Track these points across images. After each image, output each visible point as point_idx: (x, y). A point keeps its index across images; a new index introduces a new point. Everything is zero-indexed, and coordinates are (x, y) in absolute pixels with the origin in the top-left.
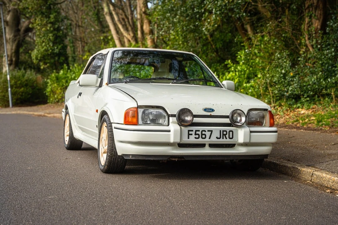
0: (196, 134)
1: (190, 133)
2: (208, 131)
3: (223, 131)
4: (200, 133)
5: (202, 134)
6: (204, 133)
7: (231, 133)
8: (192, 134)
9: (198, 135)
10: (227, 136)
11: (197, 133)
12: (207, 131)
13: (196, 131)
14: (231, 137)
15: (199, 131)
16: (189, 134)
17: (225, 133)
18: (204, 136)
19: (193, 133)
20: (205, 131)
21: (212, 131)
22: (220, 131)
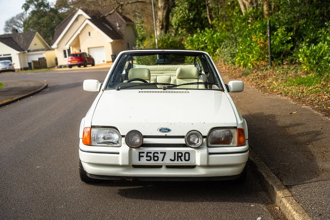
0: (147, 156)
1: (141, 154)
2: (161, 153)
3: (178, 153)
4: (152, 155)
5: (154, 157)
6: (156, 155)
7: (187, 155)
8: (143, 156)
9: (150, 157)
10: (183, 158)
11: (149, 155)
12: (159, 153)
13: (148, 153)
14: (187, 158)
15: (151, 153)
16: (140, 157)
17: (180, 155)
18: (156, 158)
19: (145, 155)
20: (158, 153)
21: (165, 153)
22: (175, 153)
